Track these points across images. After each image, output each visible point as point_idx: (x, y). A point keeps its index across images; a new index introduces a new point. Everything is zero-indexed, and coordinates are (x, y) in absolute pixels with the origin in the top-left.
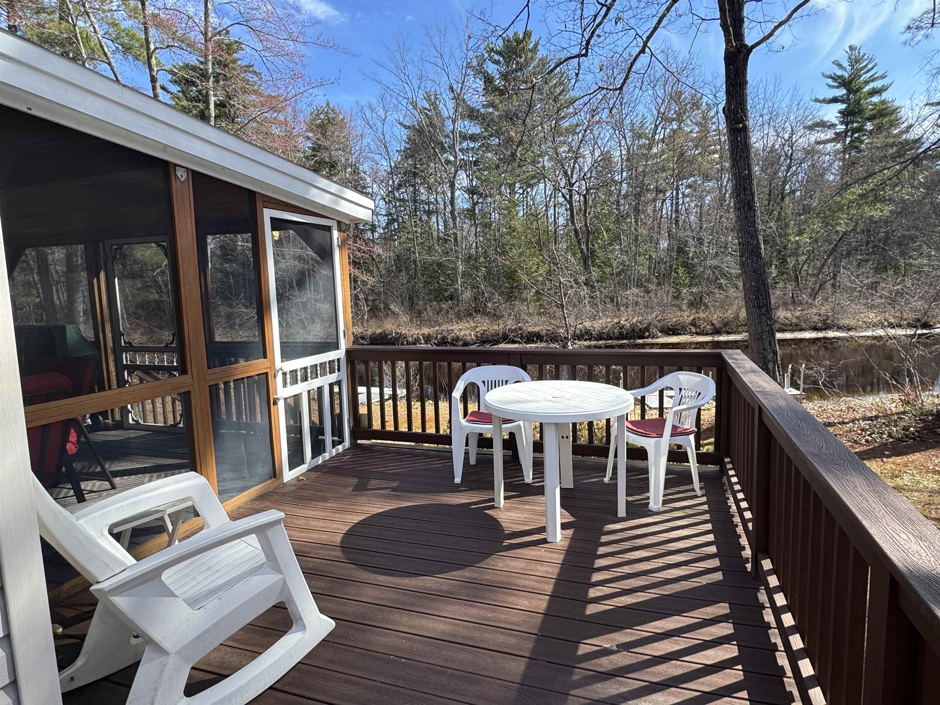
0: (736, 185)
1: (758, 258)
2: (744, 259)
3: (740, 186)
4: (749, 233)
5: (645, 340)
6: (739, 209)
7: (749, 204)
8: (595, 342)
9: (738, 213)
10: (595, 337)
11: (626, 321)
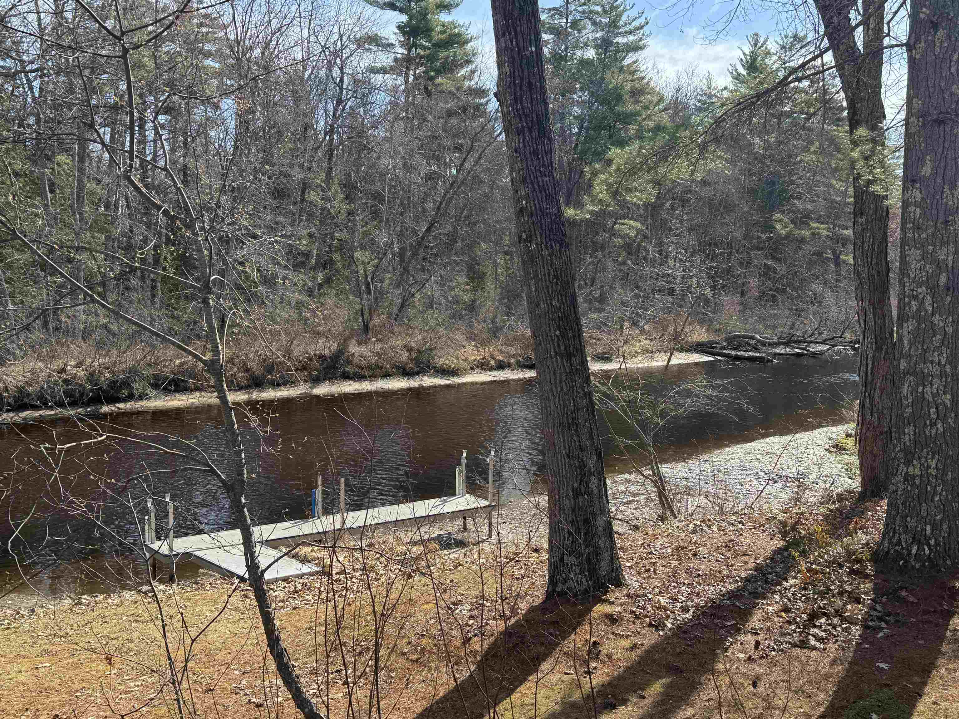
0: (512, 75)
1: (561, 245)
2: (533, 246)
3: (522, 79)
4: (542, 189)
5: (122, 405)
6: (520, 132)
7: (539, 122)
8: (11, 414)
9: (517, 141)
10: (9, 404)
11: (77, 366)
